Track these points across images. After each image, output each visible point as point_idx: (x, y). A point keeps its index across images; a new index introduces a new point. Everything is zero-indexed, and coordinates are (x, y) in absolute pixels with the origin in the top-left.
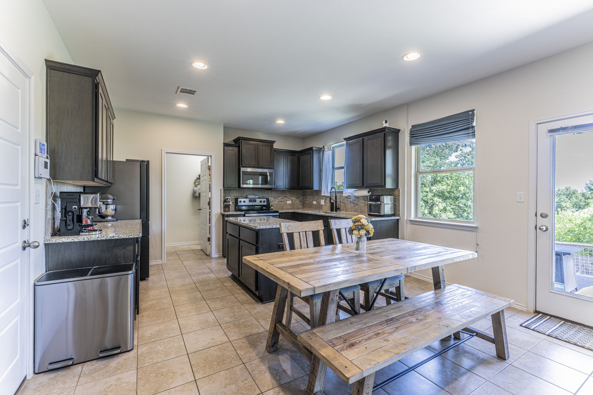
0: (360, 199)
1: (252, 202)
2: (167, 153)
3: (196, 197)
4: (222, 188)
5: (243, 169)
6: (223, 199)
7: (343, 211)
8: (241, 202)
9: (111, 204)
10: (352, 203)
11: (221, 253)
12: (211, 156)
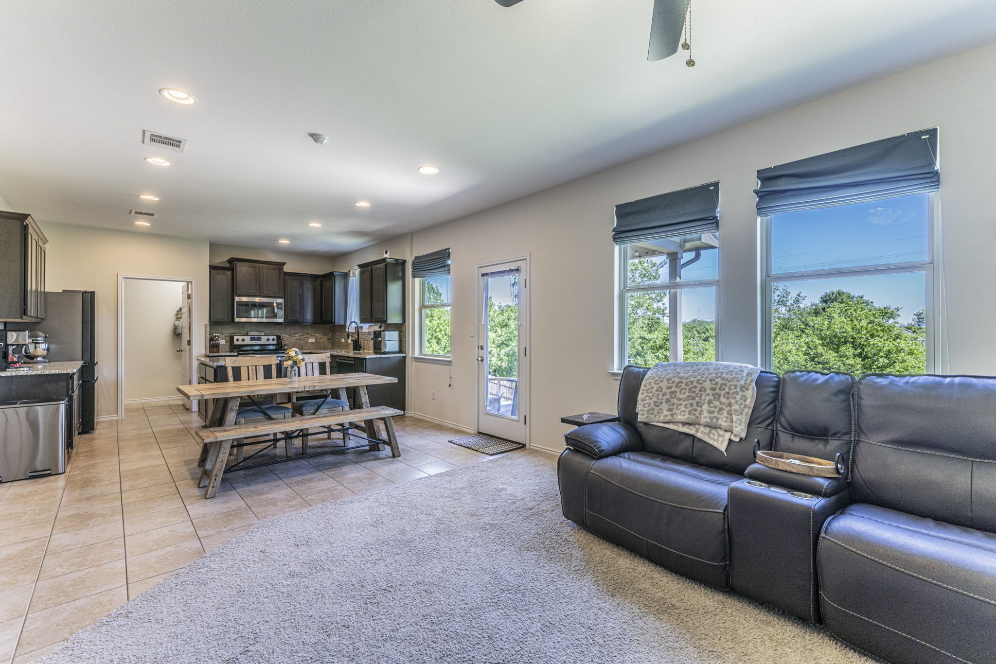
1: (256, 340)
2: (124, 278)
3: (177, 334)
5: (237, 299)
8: (238, 340)
9: (42, 343)
12: (191, 282)
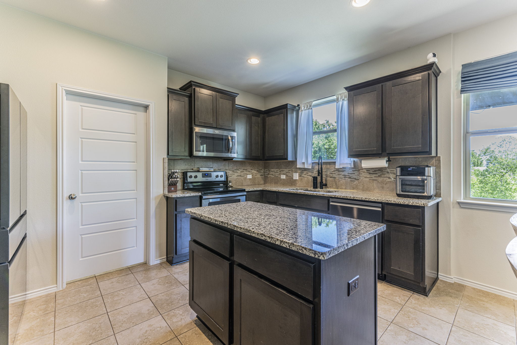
0: (362, 172)
4: (166, 156)
6: (166, 173)
7: (331, 188)
10: (347, 177)
11: (165, 256)
